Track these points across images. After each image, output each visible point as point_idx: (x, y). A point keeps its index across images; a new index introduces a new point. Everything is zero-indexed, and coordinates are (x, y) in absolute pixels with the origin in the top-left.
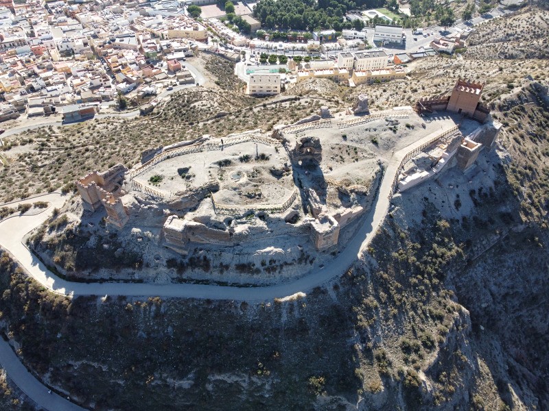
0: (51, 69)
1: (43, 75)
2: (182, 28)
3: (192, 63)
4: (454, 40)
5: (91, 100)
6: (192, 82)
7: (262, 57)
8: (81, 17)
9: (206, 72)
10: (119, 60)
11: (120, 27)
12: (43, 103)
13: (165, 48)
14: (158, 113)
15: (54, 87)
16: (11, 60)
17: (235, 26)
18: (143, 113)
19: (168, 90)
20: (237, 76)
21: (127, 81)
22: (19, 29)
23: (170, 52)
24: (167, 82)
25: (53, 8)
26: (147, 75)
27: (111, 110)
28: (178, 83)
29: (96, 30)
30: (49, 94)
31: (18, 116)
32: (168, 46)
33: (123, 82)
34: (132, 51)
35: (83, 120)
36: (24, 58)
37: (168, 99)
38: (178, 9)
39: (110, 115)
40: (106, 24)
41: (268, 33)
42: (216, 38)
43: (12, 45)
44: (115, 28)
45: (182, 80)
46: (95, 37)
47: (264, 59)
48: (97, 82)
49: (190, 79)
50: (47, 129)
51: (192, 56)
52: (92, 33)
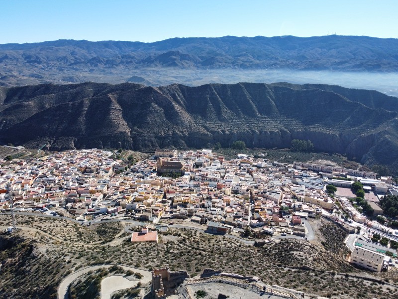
0: (221, 198)
1: (214, 200)
2: (316, 198)
3: (311, 223)
5: (230, 224)
6: (303, 236)
7: (374, 236)
8: (255, 175)
9: (319, 232)
10: (262, 205)
11: (274, 186)
12: (203, 216)
13: (297, 207)
14: (266, 248)
15: (215, 209)
16: (203, 187)
17: (360, 207)
18: (256, 245)
19: (282, 235)
20: (345, 244)
21: (259, 220)
22: (218, 173)
23: (299, 211)
24: (284, 229)
25: (242, 166)
26: (274, 220)
27: (238, 235)
28: (292, 233)
29: (259, 184)
30: (210, 212)
31: (186, 218)
32: (300, 206)
33: (256, 219)
34: (273, 202)
35: (216, 234)
36: (210, 188)
37: (278, 241)
38: (320, 185)
39: (234, 237)
40: (267, 182)
41: (388, 220)
42: (340, 211)
43: (210, 180)
44: (271, 186)
45: (296, 232)
46: (256, 187)
47: (375, 239)
48: (240, 214)
49: (302, 233)
50: (193, 232)
51: (314, 218)
52: (256, 185)
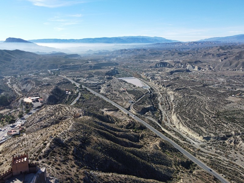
4: (18, 128)
